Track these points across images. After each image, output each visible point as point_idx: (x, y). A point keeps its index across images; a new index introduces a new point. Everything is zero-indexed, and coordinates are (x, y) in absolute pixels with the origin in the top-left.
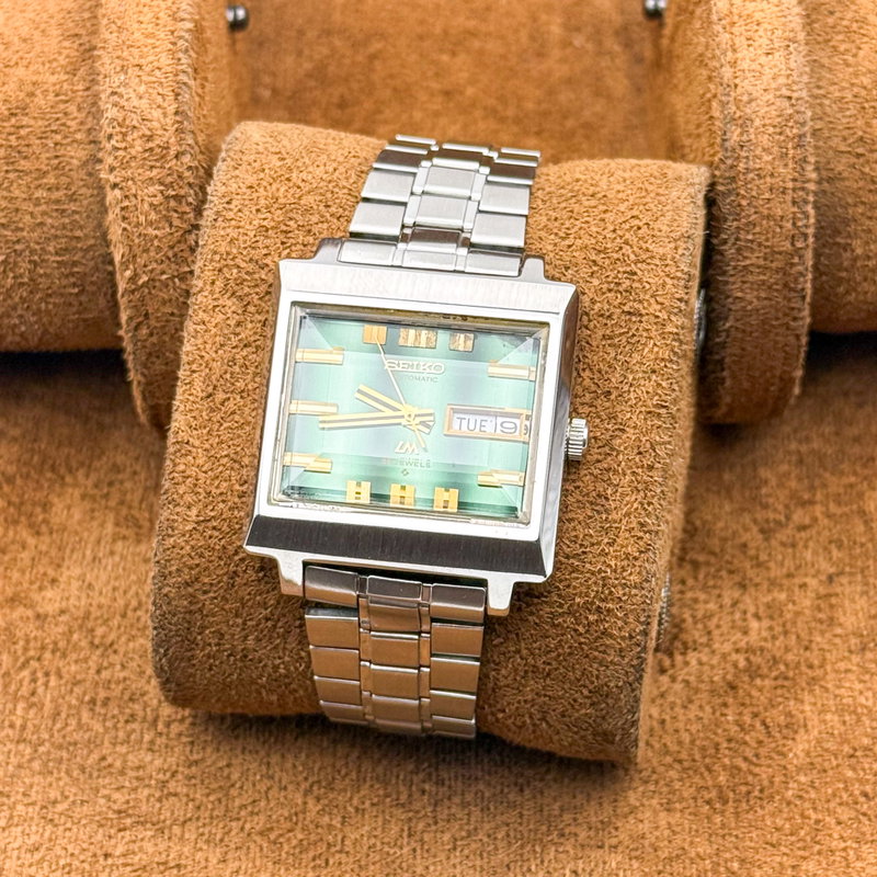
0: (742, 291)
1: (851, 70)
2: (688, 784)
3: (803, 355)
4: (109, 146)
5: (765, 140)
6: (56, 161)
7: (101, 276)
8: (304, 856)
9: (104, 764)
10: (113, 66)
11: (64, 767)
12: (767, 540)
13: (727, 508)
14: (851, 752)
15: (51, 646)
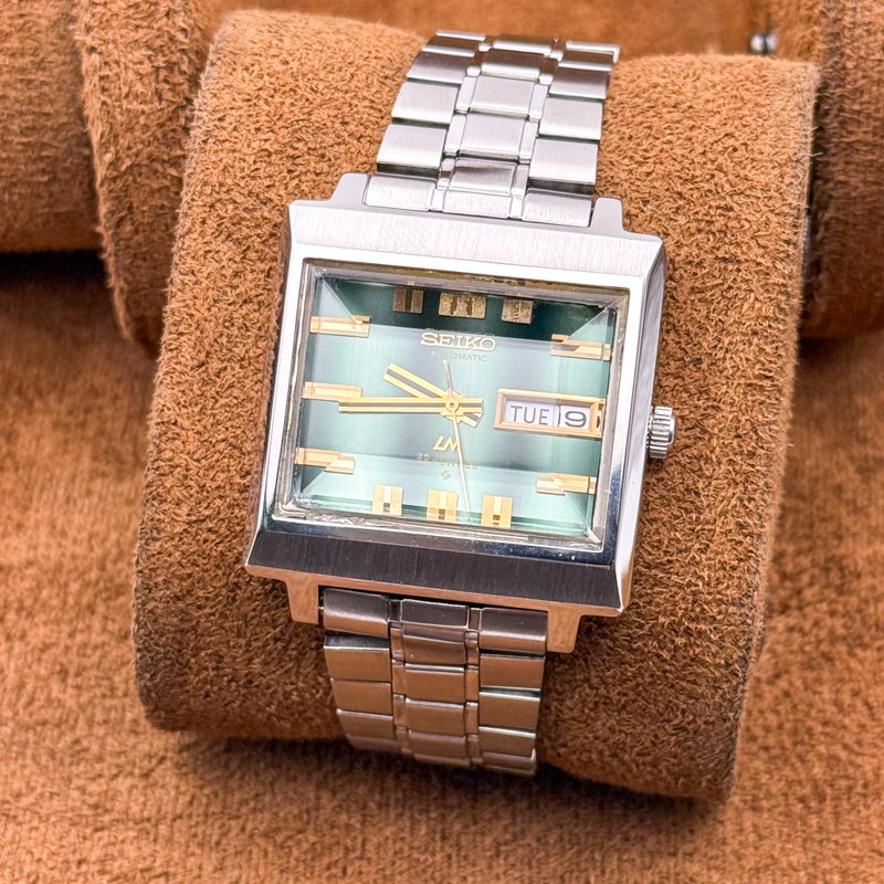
2: (776, 778)
6: (21, 21)
7: (76, 161)
8: (317, 864)
9: (77, 748)
11: (29, 752)
15: (15, 605)
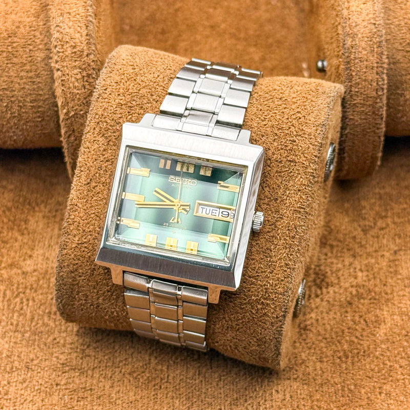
0: (353, 115)
1: (403, 11)
2: (330, 349)
3: (382, 146)
4: (55, 51)
5: (363, 44)
6: (30, 59)
7: (52, 113)
8: (150, 384)
9: (55, 342)
10: (57, 13)
11: (36, 343)
12: (365, 234)
13: (346, 220)
14: (406, 334)
15: (29, 287)
